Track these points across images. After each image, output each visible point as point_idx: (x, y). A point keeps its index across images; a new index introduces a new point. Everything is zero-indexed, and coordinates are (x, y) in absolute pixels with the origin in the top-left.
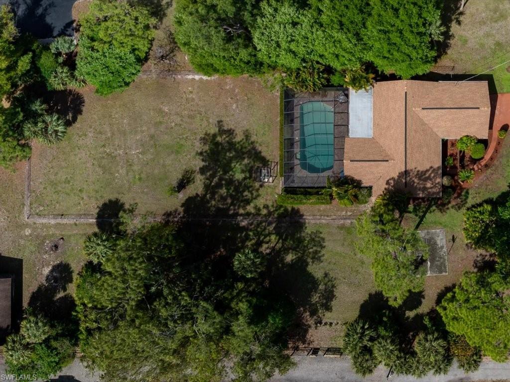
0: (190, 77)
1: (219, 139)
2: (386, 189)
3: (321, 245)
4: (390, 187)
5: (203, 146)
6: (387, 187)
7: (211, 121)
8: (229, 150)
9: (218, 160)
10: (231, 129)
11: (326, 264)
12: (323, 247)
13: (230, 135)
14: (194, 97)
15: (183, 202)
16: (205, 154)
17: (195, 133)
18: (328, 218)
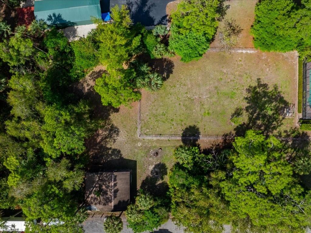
0: (240, 51)
1: (258, 89)
5: (248, 94)
7: (253, 78)
8: (264, 97)
9: (257, 102)
10: (266, 84)
13: (265, 87)
14: (242, 63)
15: (235, 127)
16: (249, 99)
17: (243, 86)
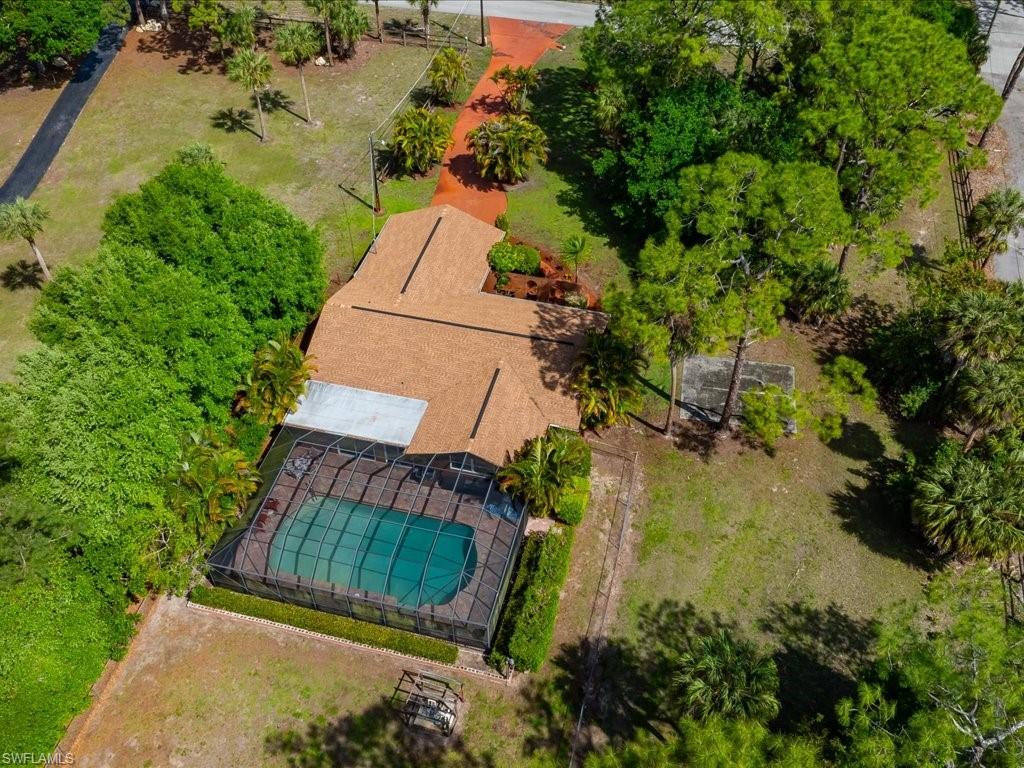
2: (565, 393)
3: (684, 613)
4: (563, 380)
6: (559, 389)
11: (743, 613)
12: (689, 610)
18: (610, 577)
